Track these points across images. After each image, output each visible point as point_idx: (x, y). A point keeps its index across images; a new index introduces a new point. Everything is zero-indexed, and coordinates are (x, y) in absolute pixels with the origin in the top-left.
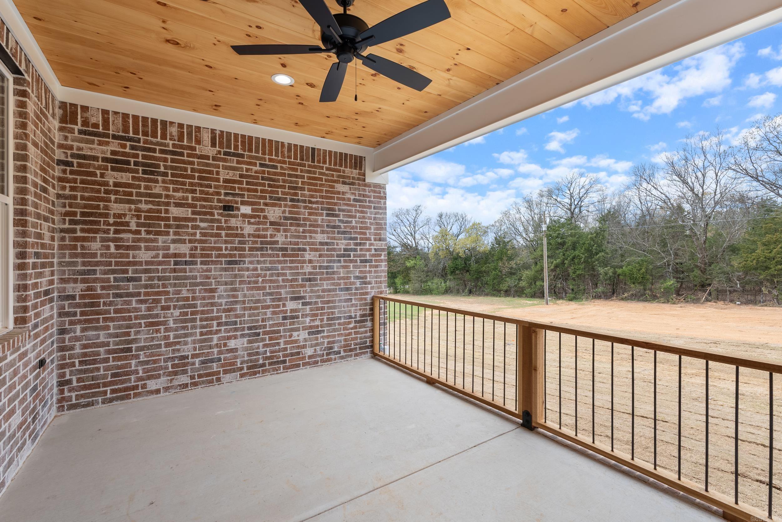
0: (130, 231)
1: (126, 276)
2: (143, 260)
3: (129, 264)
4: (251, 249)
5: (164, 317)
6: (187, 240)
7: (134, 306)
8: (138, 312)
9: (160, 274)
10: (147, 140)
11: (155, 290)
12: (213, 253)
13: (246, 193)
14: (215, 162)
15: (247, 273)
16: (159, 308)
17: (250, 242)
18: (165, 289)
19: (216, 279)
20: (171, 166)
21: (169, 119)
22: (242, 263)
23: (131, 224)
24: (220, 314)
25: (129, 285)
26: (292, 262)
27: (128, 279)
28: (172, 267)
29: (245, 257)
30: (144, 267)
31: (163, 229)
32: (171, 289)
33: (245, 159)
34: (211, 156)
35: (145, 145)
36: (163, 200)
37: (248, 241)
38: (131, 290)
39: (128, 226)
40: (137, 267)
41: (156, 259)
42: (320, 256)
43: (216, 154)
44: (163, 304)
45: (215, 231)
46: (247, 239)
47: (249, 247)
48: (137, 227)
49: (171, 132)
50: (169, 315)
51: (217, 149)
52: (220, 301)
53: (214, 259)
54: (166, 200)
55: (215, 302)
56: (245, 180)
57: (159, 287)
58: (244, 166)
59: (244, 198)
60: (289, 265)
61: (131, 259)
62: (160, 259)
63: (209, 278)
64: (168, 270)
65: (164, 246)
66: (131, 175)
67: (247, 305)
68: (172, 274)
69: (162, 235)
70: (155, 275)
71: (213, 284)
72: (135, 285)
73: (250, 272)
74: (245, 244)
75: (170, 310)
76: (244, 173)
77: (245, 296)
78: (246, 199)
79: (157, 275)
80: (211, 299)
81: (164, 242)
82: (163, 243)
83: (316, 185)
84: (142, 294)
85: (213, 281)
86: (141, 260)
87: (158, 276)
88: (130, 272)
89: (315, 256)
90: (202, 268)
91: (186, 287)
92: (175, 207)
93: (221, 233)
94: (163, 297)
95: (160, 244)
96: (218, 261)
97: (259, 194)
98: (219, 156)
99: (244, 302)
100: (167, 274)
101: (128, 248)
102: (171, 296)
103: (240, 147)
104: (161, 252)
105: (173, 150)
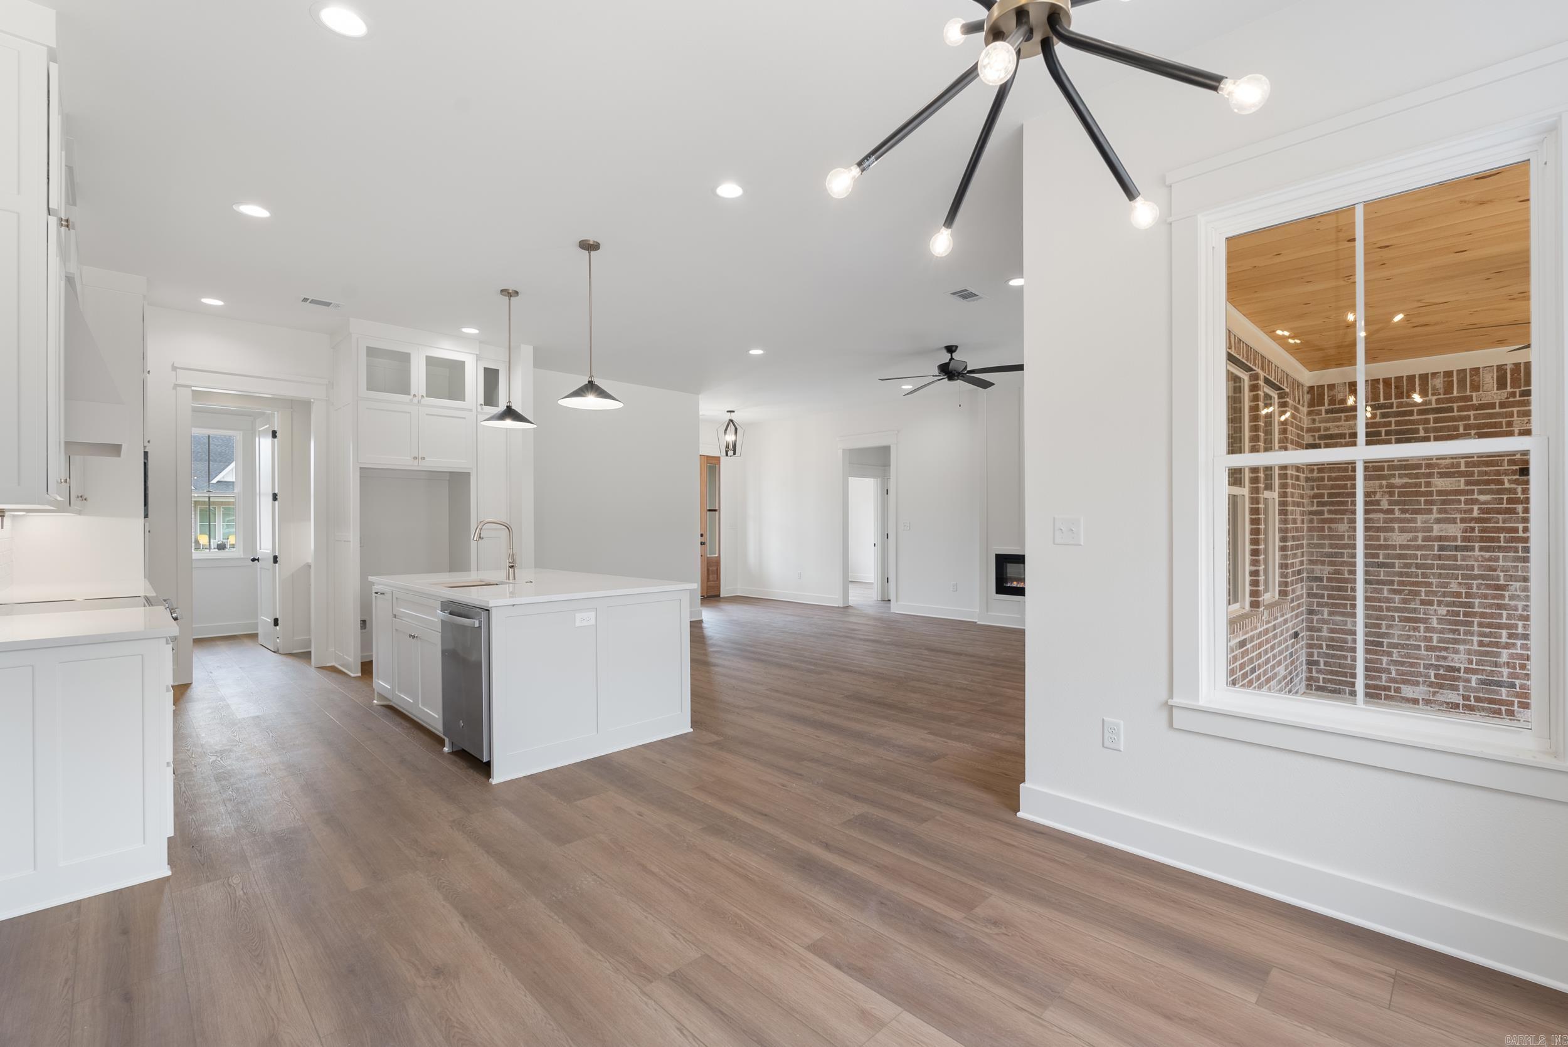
0: (1381, 511)
1: (1376, 560)
2: (1397, 543)
3: (1380, 547)
5: (1425, 614)
6: (1458, 519)
7: (1385, 595)
8: (1390, 603)
9: (1419, 561)
10: (1402, 402)
11: (1412, 579)
12: (1502, 535)
14: (1504, 410)
16: (1418, 602)
18: (1426, 580)
19: (1506, 571)
20: (1433, 427)
21: (1430, 371)
23: (1382, 503)
24: (1513, 622)
25: (1380, 571)
27: (1378, 565)
28: (1436, 552)
30: (1398, 552)
31: (1423, 507)
32: (1434, 581)
34: (1497, 402)
35: (1400, 409)
36: (1423, 471)
38: (1382, 578)
39: (1379, 505)
40: (1390, 552)
41: (1413, 543)
43: (1507, 398)
44: (1423, 597)
45: (1504, 506)
48: (1389, 505)
49: (1435, 385)
50: (1432, 612)
51: (1509, 389)
52: (1513, 603)
53: (1502, 544)
54: (1428, 471)
55: (1504, 604)
57: (1417, 576)
61: (1382, 543)
62: (1420, 542)
63: (1495, 570)
64: (1430, 557)
65: (1425, 527)
68: (1435, 562)
69: (1422, 514)
70: (1412, 561)
71: (1502, 578)
72: (1387, 572)
75: (1433, 606)
79: (1416, 561)
80: (1498, 599)
81: (1425, 522)
82: (1422, 523)
84: (1396, 583)
85: (1502, 574)
86: (1394, 543)
87: (1417, 563)
88: (1381, 557)
90: (1482, 556)
91: (1457, 579)
92: (1440, 478)
93: (1515, 508)
94: (1423, 589)
95: (1419, 524)
96: (1510, 547)
98: (1511, 399)
100: (1429, 562)
101: (1378, 529)
102: (1434, 589)
104: (1420, 535)
105: (1437, 408)
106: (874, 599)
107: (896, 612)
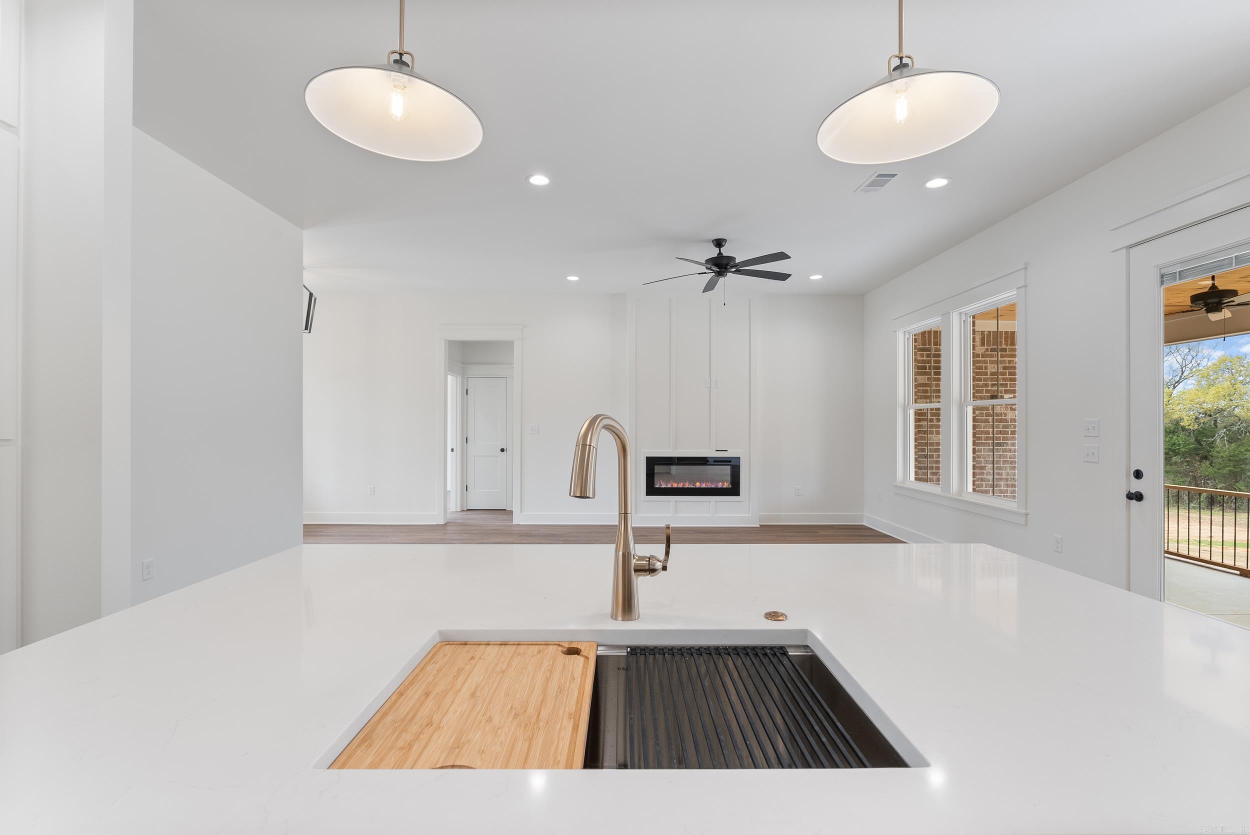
0: (926, 420)
1: (924, 453)
2: (934, 441)
3: (926, 444)
10: (937, 348)
12: (983, 436)
13: (1008, 383)
14: (984, 359)
15: (1009, 454)
17: (1012, 426)
19: (985, 458)
22: (1005, 445)
24: (988, 489)
29: (1008, 440)
30: (935, 447)
33: (1008, 353)
34: (981, 353)
37: (1011, 425)
43: (985, 352)
45: (984, 418)
46: (1010, 423)
47: (1011, 431)
51: (986, 347)
52: (988, 477)
53: (983, 441)
55: (984, 478)
56: (1007, 371)
59: (1007, 387)
63: (980, 458)
66: (927, 377)
67: (1009, 483)
71: (983, 462)
73: (1011, 453)
74: (1008, 428)
76: (1007, 365)
77: (1008, 474)
78: (1009, 388)
80: (982, 475)
84: (934, 468)
85: (983, 460)
86: (933, 441)
93: (989, 419)
96: (986, 443)
98: (986, 353)
99: (1007, 480)
101: (925, 432)
103: (1003, 342)
106: (452, 510)
107: (521, 524)
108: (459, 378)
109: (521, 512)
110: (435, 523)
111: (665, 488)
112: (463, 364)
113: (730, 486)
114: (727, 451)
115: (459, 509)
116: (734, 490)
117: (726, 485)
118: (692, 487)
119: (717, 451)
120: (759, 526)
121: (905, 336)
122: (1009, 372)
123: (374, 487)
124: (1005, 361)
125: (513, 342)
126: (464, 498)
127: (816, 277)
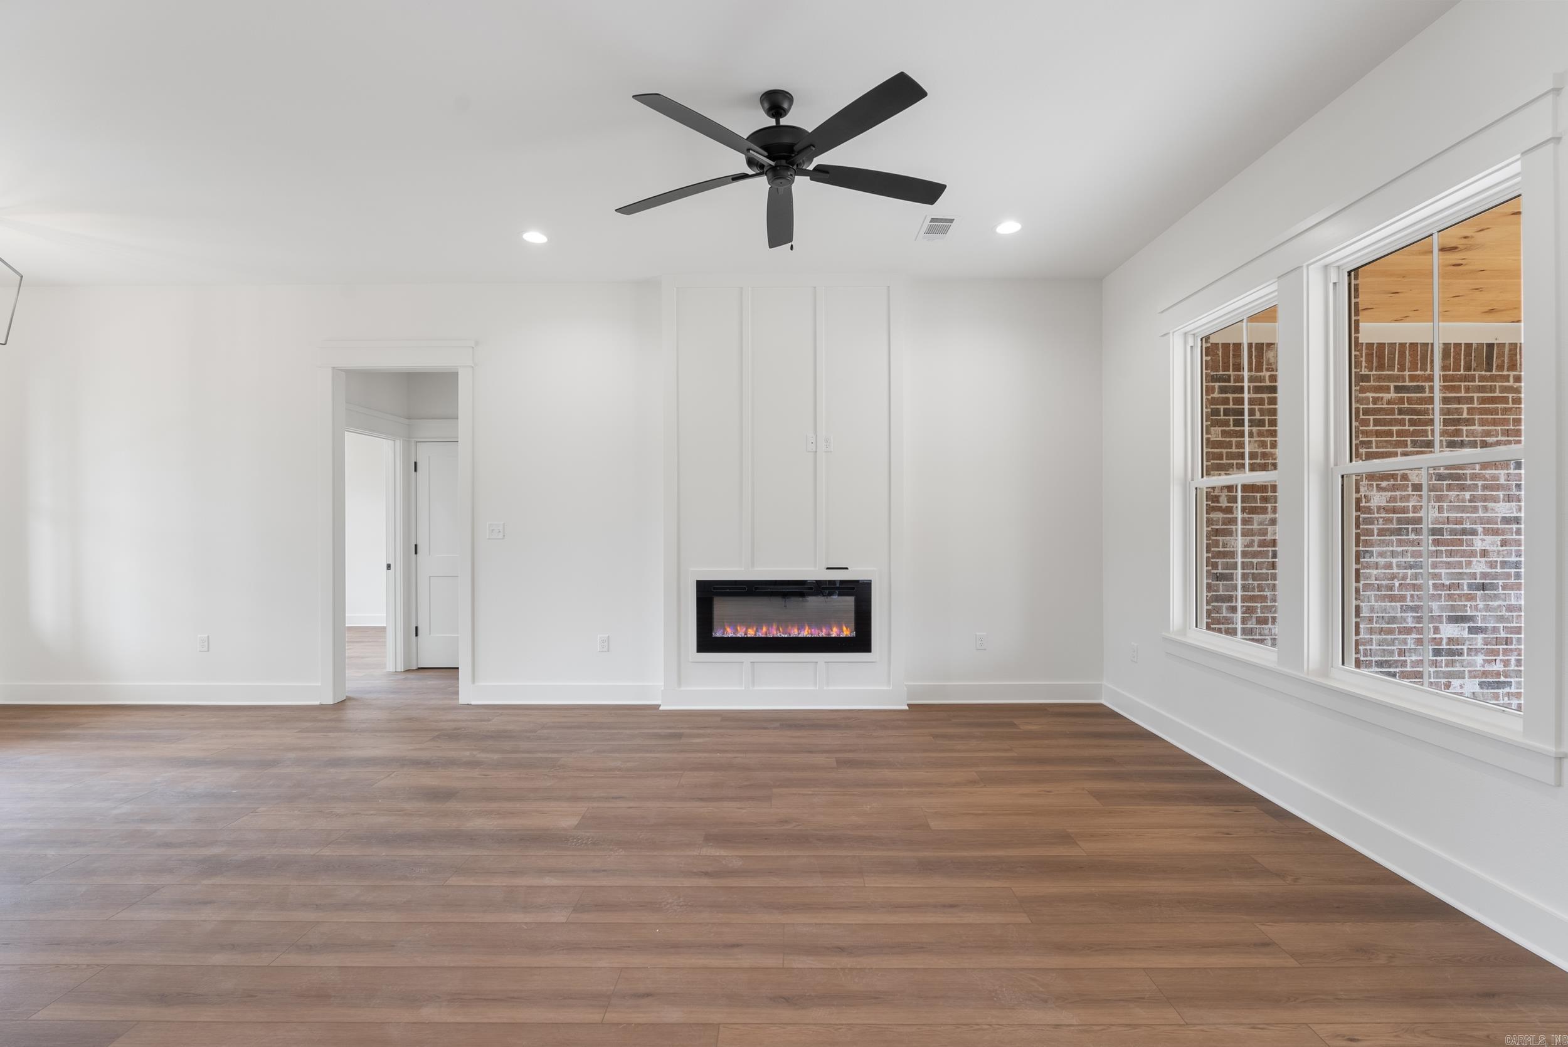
4: (1382, 532)
5: (1260, 634)
7: (1224, 615)
8: (1229, 624)
9: (1255, 571)
11: (1249, 593)
13: (1373, 439)
15: (1375, 572)
16: (1254, 620)
17: (1381, 521)
18: (1262, 593)
20: (1268, 409)
21: (1265, 341)
22: (1368, 555)
23: (1221, 499)
25: (1219, 584)
26: (1450, 554)
27: (1217, 577)
28: (1270, 560)
29: (1372, 545)
31: (1259, 505)
32: (1268, 593)
33: (1372, 383)
35: (1237, 384)
36: (1258, 461)
37: (1377, 519)
38: (1221, 593)
39: (1218, 502)
40: (1228, 560)
41: (1250, 549)
42: (1504, 543)
44: (1259, 615)
47: (1378, 529)
48: (1228, 502)
49: (1269, 359)
50: (1266, 632)
54: (1263, 461)
56: (1371, 418)
57: (1253, 589)
58: (1370, 395)
59: (1371, 447)
60: (1445, 559)
61: (1221, 549)
62: (1256, 548)
64: (1265, 565)
65: (1260, 529)
66: (1221, 428)
67: (1375, 625)
68: (1270, 571)
69: (1258, 514)
70: (1248, 571)
72: (1226, 585)
73: (1380, 571)
74: (1372, 524)
75: (1268, 624)
76: (1371, 406)
77: (1372, 609)
78: (1374, 450)
79: (1252, 571)
81: (1260, 524)
82: (1258, 525)
83: (1495, 412)
87: (1253, 574)
88: (1220, 567)
89: (1493, 543)
94: (1259, 605)
95: (1255, 526)
97: (1395, 438)
99: (1370, 620)
100: (1264, 571)
102: (1269, 604)
103: (1364, 364)
104: (1256, 539)
105: (1271, 386)
106: (388, 670)
107: (473, 703)
108: (399, 444)
109: (473, 681)
110: (317, 703)
111: (731, 638)
112: (409, 418)
113: (854, 634)
114: (847, 568)
115: (400, 668)
116: (860, 642)
117: (847, 632)
118: (783, 636)
119: (828, 568)
120: (907, 708)
121: (1185, 342)
122: (1374, 419)
123: (208, 637)
124: (1368, 398)
125: (457, 374)
126: (409, 650)
127: (1009, 227)
